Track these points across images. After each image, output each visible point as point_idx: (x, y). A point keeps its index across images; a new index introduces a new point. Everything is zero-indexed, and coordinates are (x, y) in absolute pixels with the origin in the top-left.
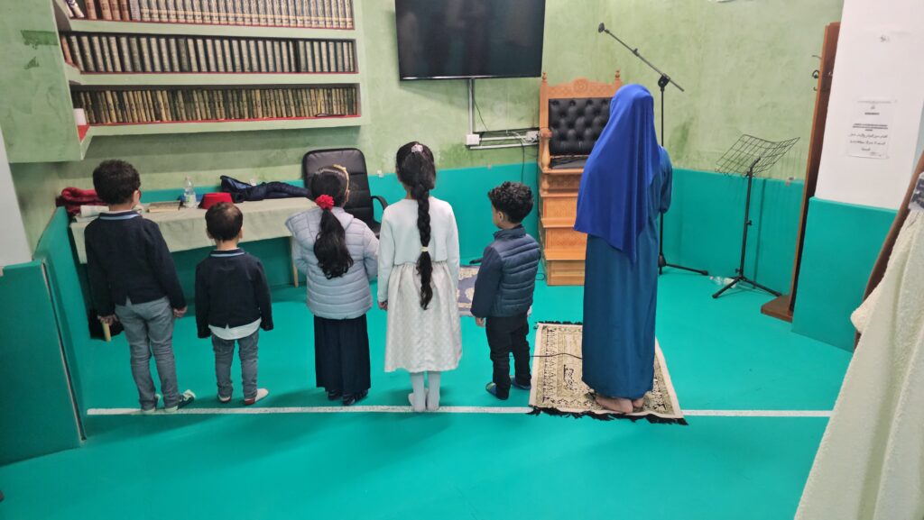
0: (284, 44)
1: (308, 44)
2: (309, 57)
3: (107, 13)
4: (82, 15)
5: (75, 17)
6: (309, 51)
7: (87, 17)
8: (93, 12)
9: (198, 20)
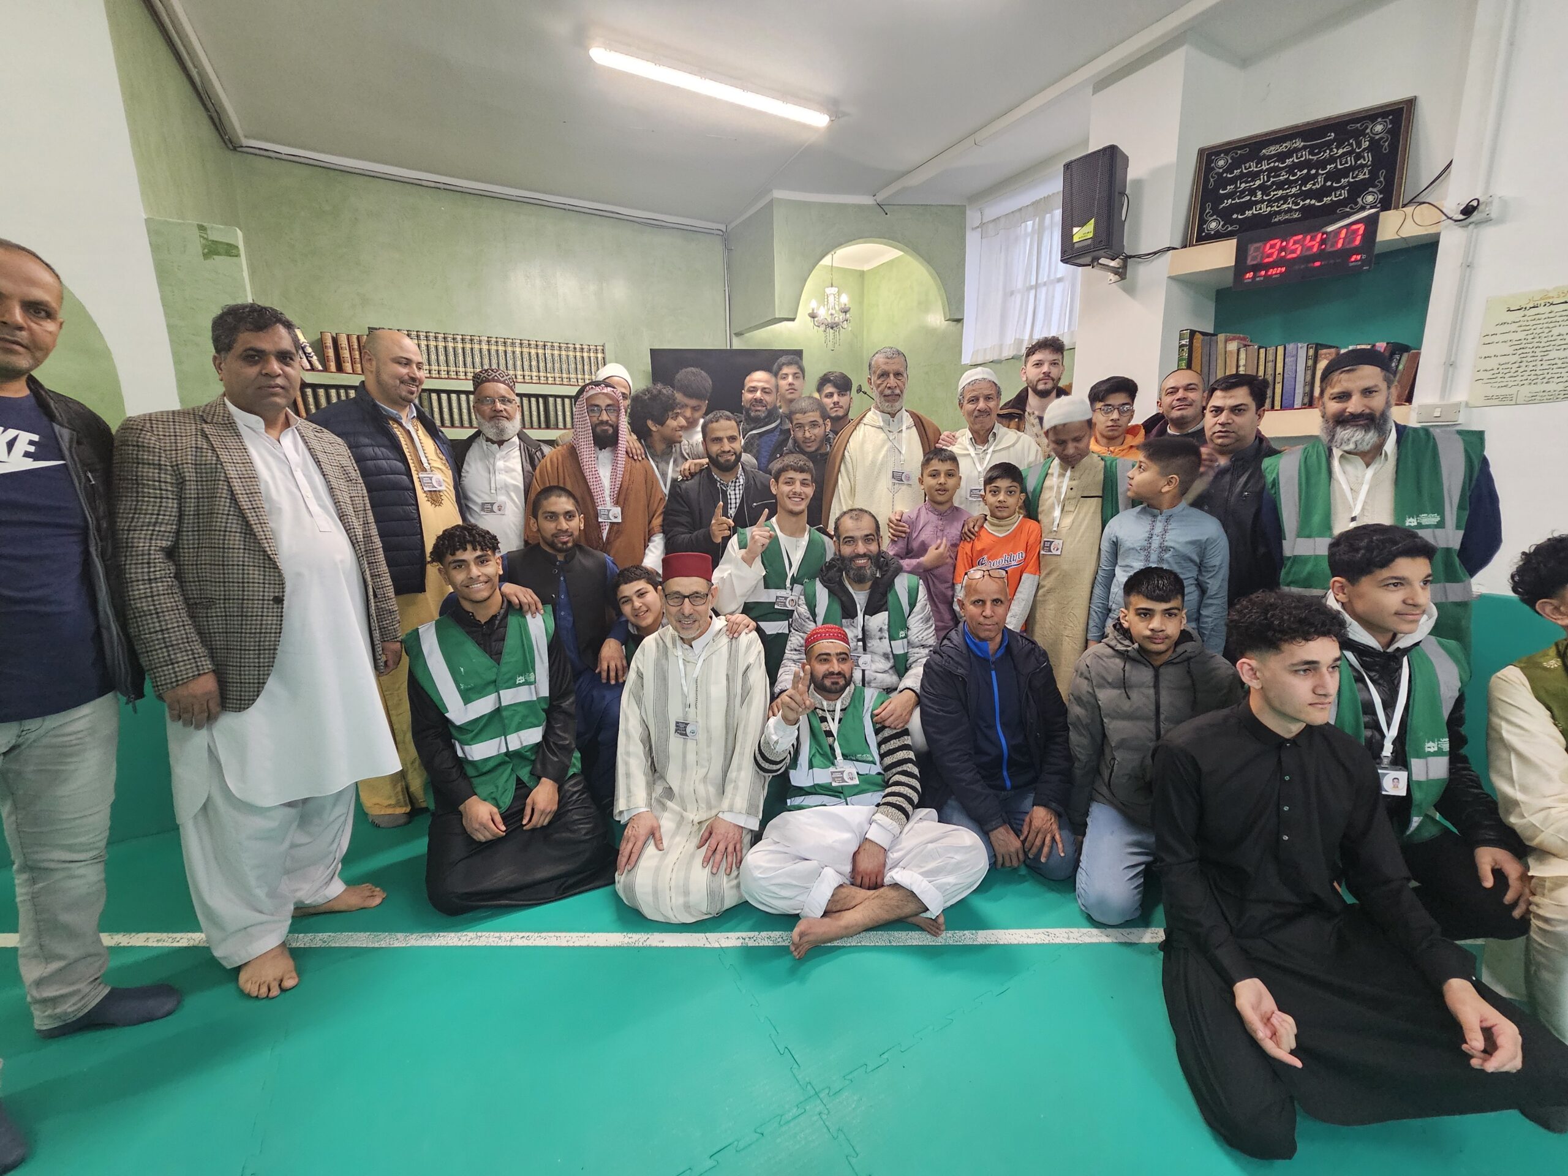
0: (533, 400)
1: (559, 401)
2: (560, 413)
3: (348, 366)
4: (320, 368)
5: (313, 369)
6: (559, 408)
7: (326, 369)
8: (333, 366)
9: (444, 374)
